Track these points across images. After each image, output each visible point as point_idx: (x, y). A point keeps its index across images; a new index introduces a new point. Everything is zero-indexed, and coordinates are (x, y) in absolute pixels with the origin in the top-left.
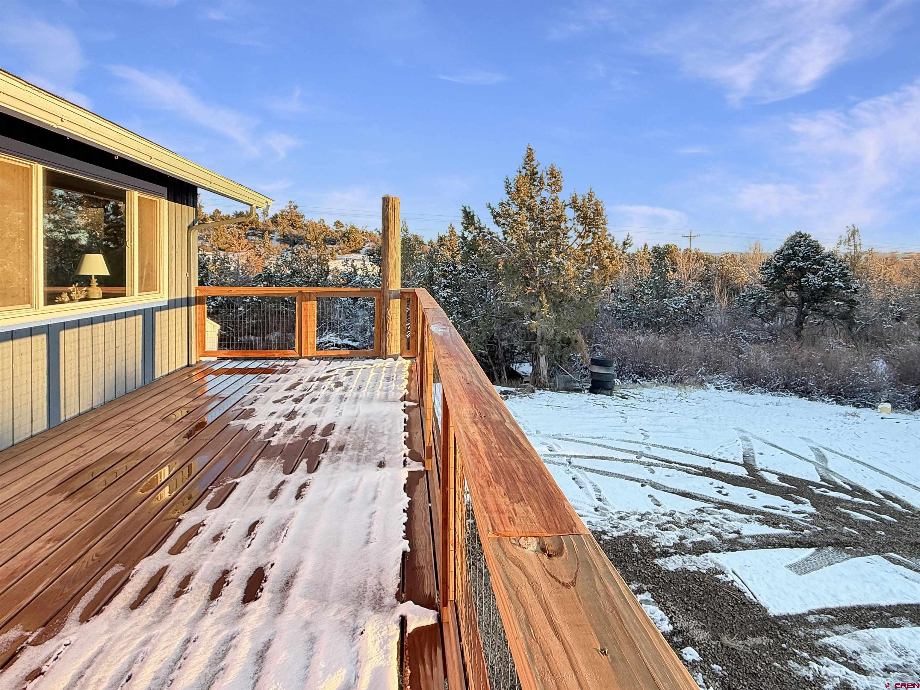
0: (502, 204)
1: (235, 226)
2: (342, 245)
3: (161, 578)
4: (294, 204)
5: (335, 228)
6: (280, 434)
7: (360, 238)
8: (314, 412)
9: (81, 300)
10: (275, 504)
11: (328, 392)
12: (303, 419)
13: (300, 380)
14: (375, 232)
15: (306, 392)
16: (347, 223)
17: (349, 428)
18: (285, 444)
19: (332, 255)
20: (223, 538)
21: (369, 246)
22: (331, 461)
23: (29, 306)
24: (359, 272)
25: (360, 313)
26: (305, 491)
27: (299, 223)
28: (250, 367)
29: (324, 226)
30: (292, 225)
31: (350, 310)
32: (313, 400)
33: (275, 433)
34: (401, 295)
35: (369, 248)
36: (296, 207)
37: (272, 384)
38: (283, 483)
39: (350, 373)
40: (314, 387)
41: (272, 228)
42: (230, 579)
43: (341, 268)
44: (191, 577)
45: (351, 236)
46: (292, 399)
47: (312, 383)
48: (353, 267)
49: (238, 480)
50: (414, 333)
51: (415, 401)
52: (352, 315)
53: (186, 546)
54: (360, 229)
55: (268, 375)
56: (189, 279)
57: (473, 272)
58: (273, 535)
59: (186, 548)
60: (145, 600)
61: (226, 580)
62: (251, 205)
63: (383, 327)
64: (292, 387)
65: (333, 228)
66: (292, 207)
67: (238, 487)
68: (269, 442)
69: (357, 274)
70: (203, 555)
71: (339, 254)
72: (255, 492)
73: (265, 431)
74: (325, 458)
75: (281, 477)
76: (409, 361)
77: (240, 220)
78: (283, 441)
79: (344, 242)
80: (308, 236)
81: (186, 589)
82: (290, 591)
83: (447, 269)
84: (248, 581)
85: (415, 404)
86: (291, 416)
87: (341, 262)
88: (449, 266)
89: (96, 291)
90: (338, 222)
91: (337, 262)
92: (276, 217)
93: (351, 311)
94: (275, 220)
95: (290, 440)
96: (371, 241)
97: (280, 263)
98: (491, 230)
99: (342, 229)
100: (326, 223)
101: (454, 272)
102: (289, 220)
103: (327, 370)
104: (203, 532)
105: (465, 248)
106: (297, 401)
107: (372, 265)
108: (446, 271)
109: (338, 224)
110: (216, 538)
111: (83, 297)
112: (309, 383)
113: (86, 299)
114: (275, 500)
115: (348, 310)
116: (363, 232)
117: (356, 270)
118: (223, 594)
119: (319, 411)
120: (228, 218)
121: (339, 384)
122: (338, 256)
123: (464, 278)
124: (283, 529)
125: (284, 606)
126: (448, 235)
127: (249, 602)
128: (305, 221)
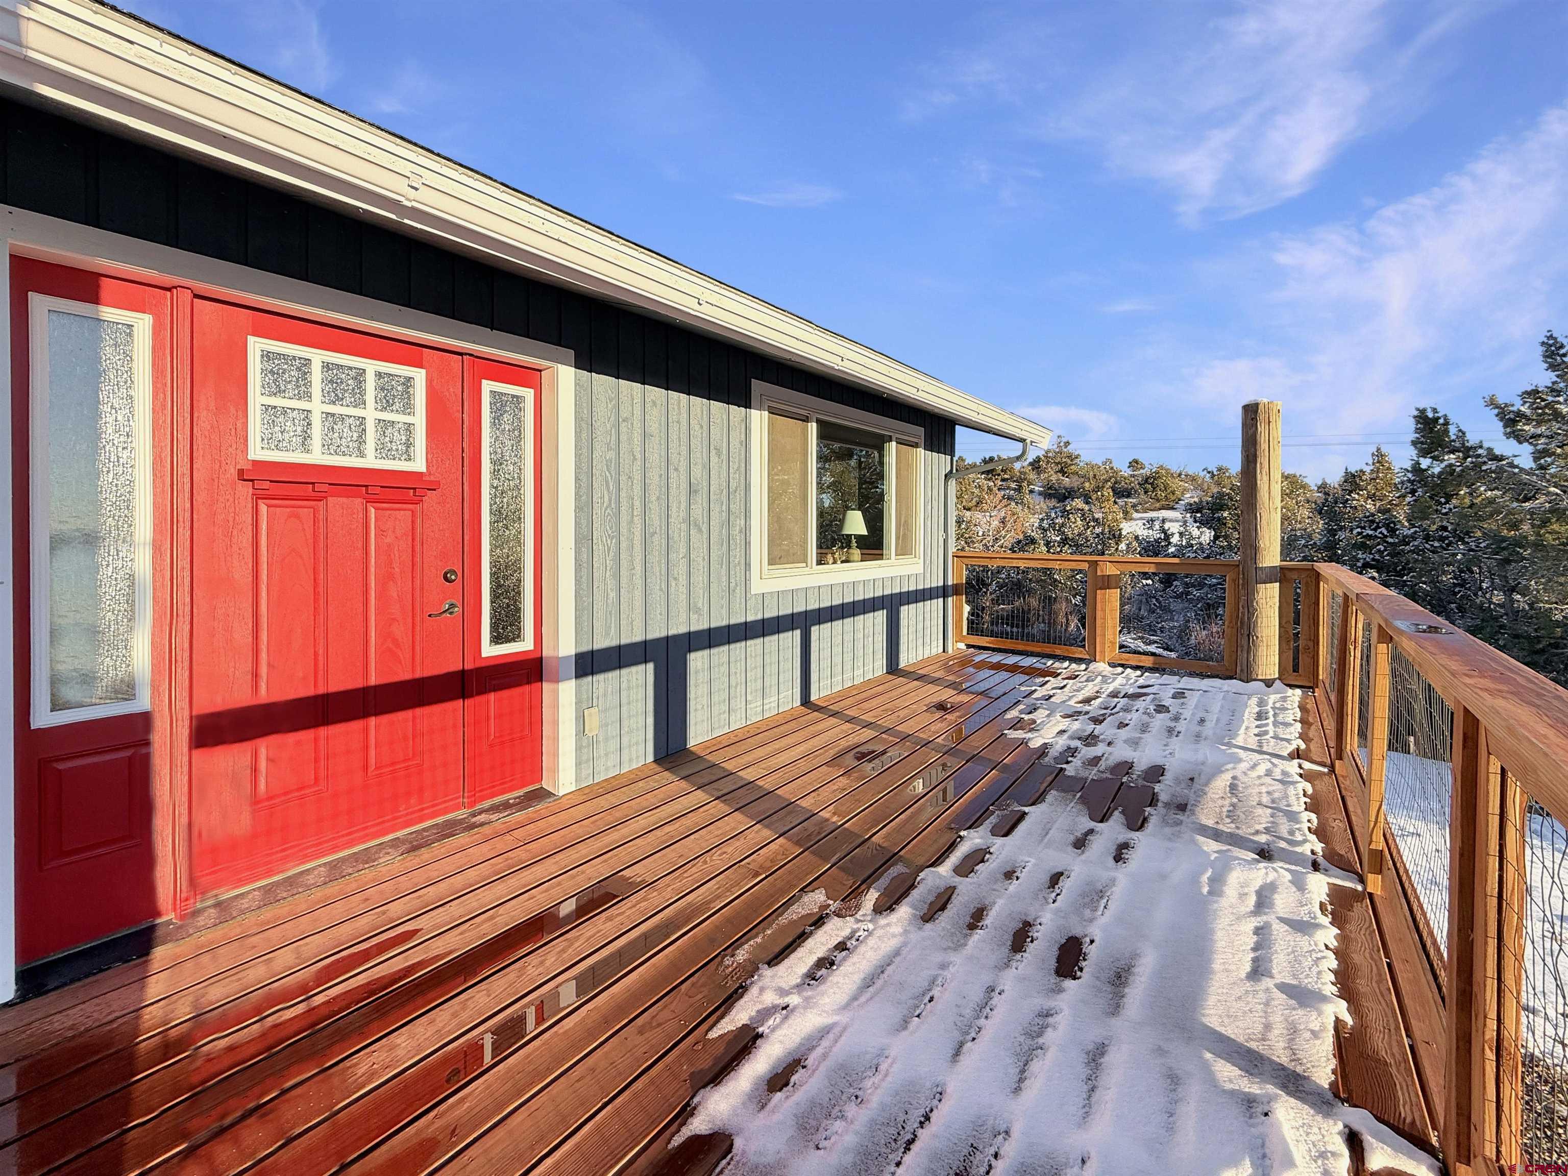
0: (1534, 393)
1: (983, 476)
2: (1143, 496)
3: (949, 898)
4: (1064, 440)
5: (1130, 472)
6: (1077, 762)
7: (1175, 484)
8: (1125, 741)
9: (842, 562)
10: (1083, 857)
11: (1145, 717)
12: (1109, 749)
13: (1097, 692)
14: (1202, 474)
15: (1108, 711)
16: (1151, 462)
17: (1192, 779)
18: (1086, 779)
19: (1126, 513)
20: (1018, 878)
21: (1191, 497)
22: (1165, 822)
23: (804, 565)
24: (1175, 539)
25: (1176, 605)
26: (1126, 854)
27: (1072, 467)
28: (1021, 664)
29: (1112, 468)
30: (1062, 471)
31: (1157, 600)
32: (1122, 725)
33: (1070, 759)
34: (1281, 575)
35: (1192, 501)
36: (1067, 444)
37: (1054, 691)
38: (1091, 831)
39: (1179, 695)
40: (1119, 706)
41: (1032, 476)
42: (1035, 935)
43: (1142, 532)
44: (985, 913)
45: (1159, 482)
46: (1087, 717)
47: (1116, 700)
48: (1164, 531)
49: (1026, 809)
50: (1311, 644)
51: (1323, 764)
52: (1160, 607)
53: (972, 871)
54: (1174, 469)
55: (1047, 679)
56: (945, 541)
57: (1442, 539)
58: (1087, 900)
59: (972, 874)
60: (936, 916)
61: (1030, 934)
62: (1023, 440)
63: (1242, 627)
64: (1087, 701)
65: (1126, 472)
66: (1062, 444)
67: (1027, 818)
68: (1062, 769)
69: (1170, 543)
70: (994, 890)
71: (1137, 511)
72: (1051, 832)
73: (1054, 752)
74: (1155, 816)
75: (1086, 823)
76: (1298, 692)
77: (989, 467)
78: (1083, 774)
79: (1146, 492)
80: (1087, 485)
81: (980, 924)
82: (1126, 990)
83: (1370, 532)
84: (1059, 949)
85: (1326, 770)
86: (1090, 740)
87: (1140, 523)
88: (1378, 527)
89: (856, 553)
90: (1136, 462)
91: (1134, 523)
92: (1038, 460)
93: (1160, 603)
94: (1036, 465)
95: (1092, 774)
96: (1196, 489)
97: (1045, 524)
98: (1497, 452)
99: (1142, 471)
100: (1115, 465)
101: (1390, 540)
102: (1057, 464)
103: (1138, 684)
104: (991, 861)
105: (1420, 492)
106: (1097, 721)
107: (1198, 528)
108: (1369, 537)
109: (1135, 464)
110: (1009, 875)
111: (844, 558)
112: (1110, 699)
113: (846, 561)
114: (1083, 852)
115: (1154, 600)
116: (1180, 475)
117: (1167, 537)
118: (1028, 951)
119: (1134, 743)
120: (974, 466)
121: (1161, 709)
122: (1135, 515)
123: (1416, 551)
124: (1101, 897)
125: (1118, 1006)
126: (1368, 469)
127: (1066, 977)
128: (1082, 464)
